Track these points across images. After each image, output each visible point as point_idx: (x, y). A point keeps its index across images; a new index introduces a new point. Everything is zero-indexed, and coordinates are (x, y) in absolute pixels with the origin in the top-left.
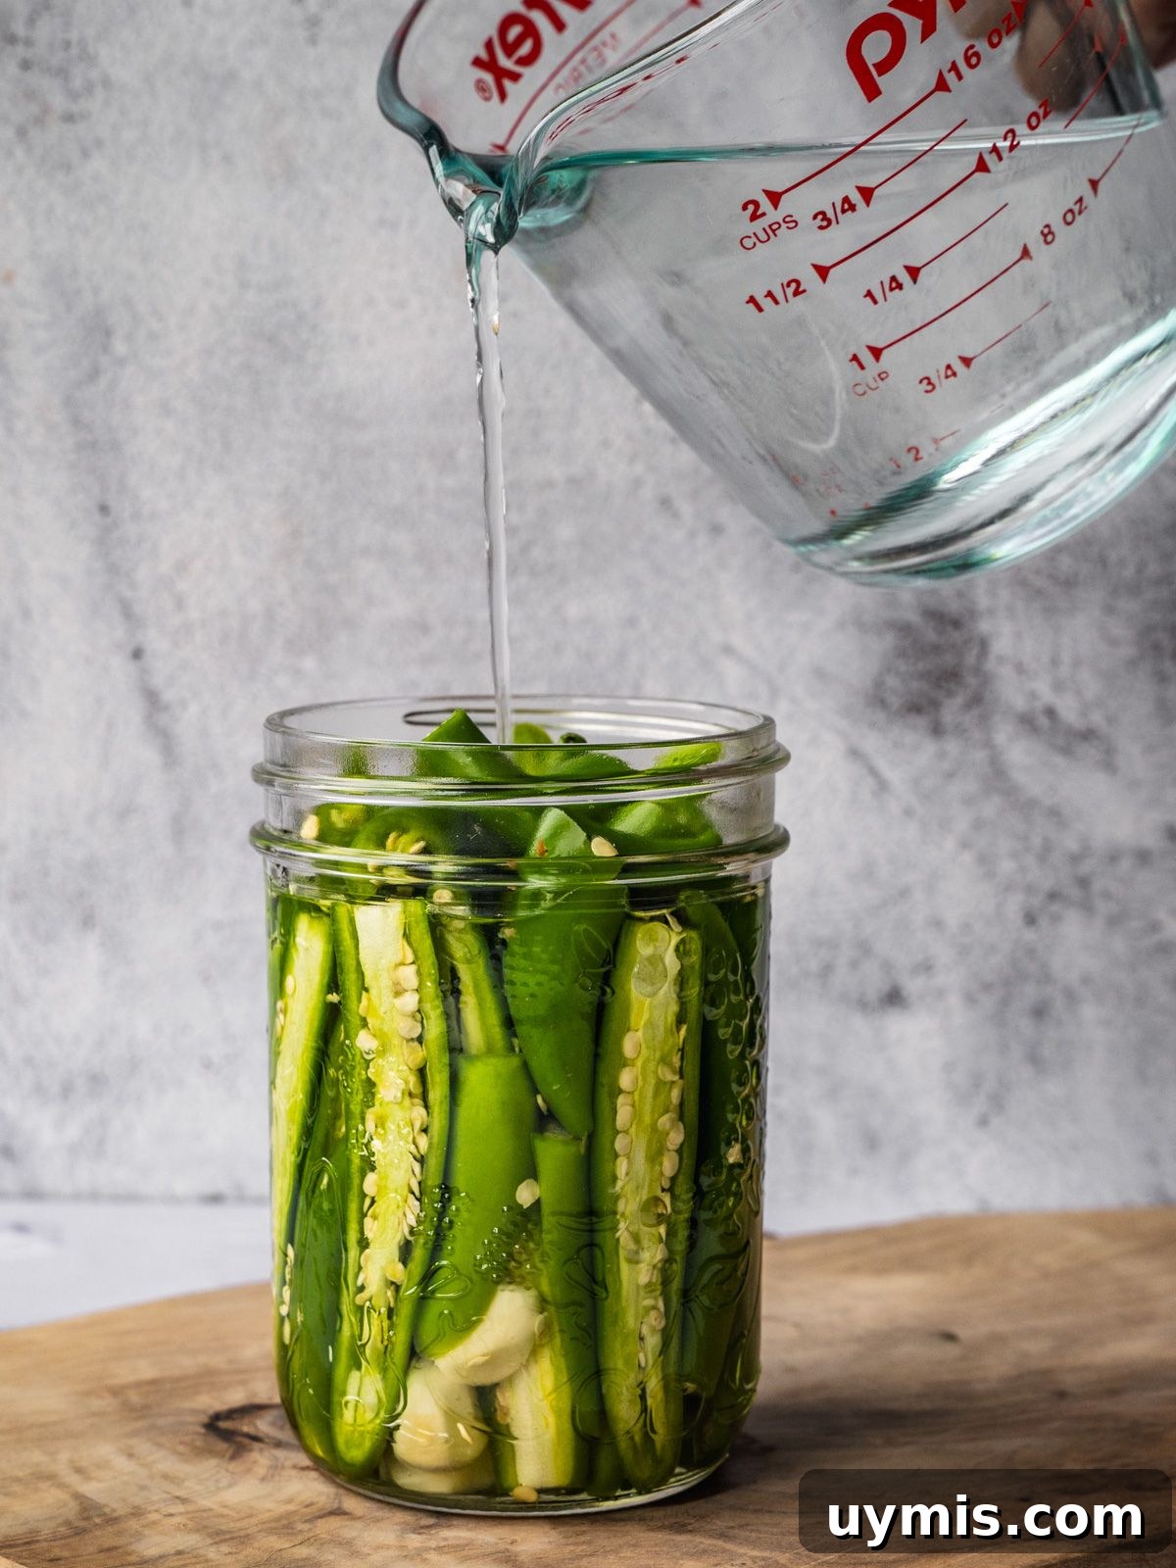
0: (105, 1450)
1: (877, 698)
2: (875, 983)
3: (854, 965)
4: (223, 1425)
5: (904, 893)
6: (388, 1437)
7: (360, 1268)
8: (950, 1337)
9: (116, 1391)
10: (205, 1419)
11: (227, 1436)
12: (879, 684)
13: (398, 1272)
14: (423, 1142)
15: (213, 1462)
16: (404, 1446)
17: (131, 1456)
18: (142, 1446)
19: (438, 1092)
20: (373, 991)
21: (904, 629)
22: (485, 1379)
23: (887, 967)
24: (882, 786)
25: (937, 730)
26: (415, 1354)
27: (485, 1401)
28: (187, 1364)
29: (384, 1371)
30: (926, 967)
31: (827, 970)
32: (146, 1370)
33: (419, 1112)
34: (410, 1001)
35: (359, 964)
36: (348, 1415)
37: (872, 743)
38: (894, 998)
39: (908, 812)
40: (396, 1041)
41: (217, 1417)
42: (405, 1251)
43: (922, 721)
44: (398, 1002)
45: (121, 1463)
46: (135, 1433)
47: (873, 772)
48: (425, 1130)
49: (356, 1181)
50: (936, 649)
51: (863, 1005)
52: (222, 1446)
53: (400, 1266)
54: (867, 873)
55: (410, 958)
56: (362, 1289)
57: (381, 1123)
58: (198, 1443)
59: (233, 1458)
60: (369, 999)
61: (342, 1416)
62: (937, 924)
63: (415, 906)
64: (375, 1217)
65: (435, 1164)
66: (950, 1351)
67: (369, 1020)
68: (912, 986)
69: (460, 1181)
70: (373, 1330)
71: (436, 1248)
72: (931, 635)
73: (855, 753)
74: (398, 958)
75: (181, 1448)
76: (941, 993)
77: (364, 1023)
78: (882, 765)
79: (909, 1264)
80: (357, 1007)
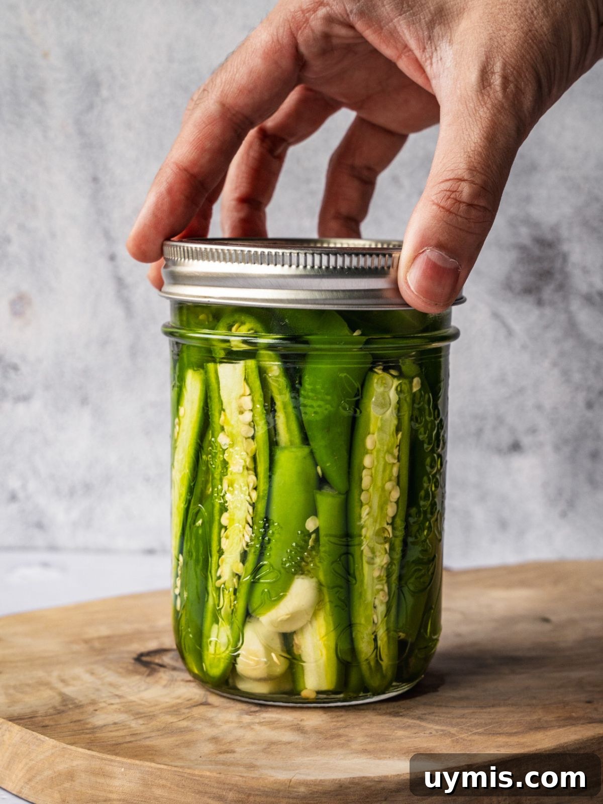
0: (79, 671)
1: (508, 285)
2: (506, 439)
3: (495, 429)
4: (145, 659)
5: (522, 391)
6: (233, 661)
7: (219, 566)
8: (546, 620)
9: (86, 641)
10: (135, 656)
11: (147, 664)
12: (508, 278)
13: (239, 568)
14: (254, 495)
15: (138, 677)
16: (242, 666)
17: (92, 674)
18: (99, 669)
19: (262, 467)
20: (227, 411)
21: (522, 248)
22: (287, 629)
23: (512, 430)
24: (510, 333)
25: (540, 303)
26: (248, 615)
27: (287, 640)
28: (127, 628)
29: (231, 624)
30: (533, 431)
31: (480, 432)
32: (104, 631)
33: (252, 478)
34: (248, 416)
35: (220, 396)
36: (211, 649)
37: (505, 310)
38: (516, 447)
39: (524, 347)
40: (239, 439)
41: (142, 655)
42: (244, 556)
43: (531, 299)
44: (241, 417)
45: (87, 677)
46: (96, 662)
47: (505, 325)
48: (255, 488)
49: (217, 518)
50: (540, 259)
51: (499, 451)
52: (143, 669)
53: (241, 565)
54: (502, 380)
55: (248, 392)
56: (219, 578)
57: (231, 484)
58: (131, 668)
59: (149, 675)
60: (225, 415)
61: (208, 650)
62: (539, 407)
63: (251, 363)
64: (227, 537)
65: (261, 507)
66: (547, 627)
67: (225, 427)
68: (526, 440)
69: (275, 516)
70: (226, 601)
71: (261, 555)
72: (536, 251)
73: (496, 315)
74: (242, 392)
75: (120, 670)
76: (541, 445)
77: (223, 429)
78: (510, 321)
79: (524, 584)
80: (218, 420)
